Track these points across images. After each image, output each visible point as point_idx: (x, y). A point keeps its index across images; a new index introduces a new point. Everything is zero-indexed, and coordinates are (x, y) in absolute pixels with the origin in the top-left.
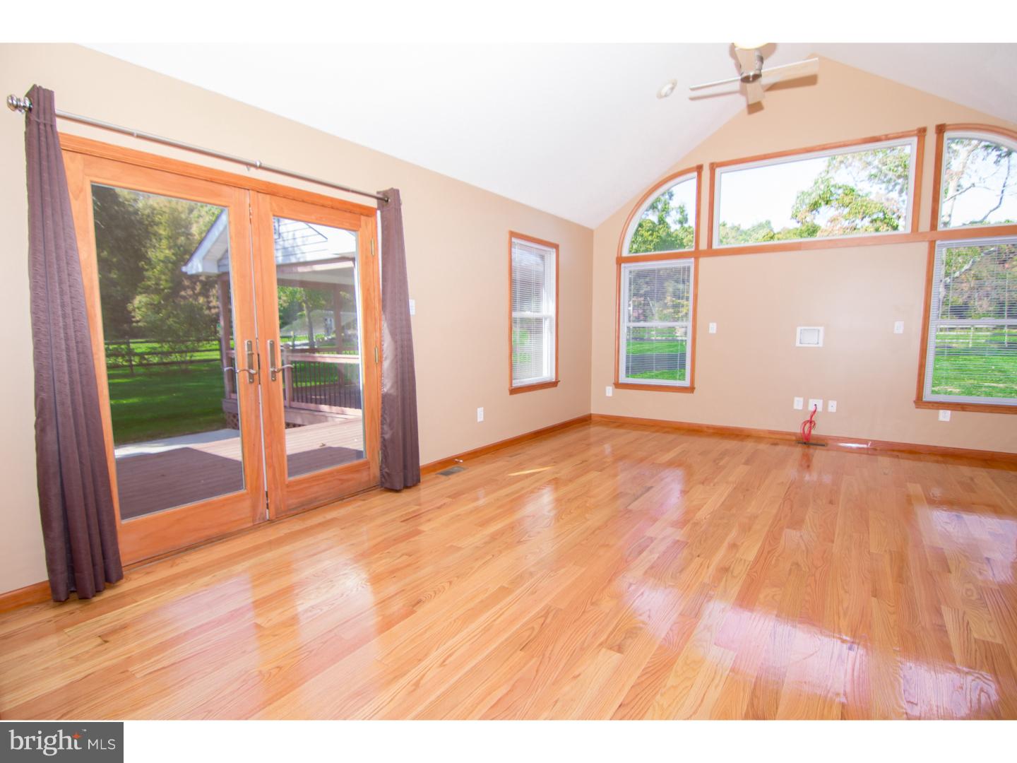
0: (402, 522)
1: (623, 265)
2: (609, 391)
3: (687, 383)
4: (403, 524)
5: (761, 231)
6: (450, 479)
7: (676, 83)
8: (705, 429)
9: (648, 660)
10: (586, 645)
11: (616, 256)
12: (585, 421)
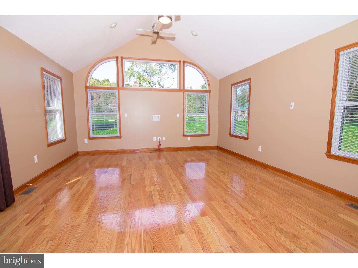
0: (26, 225)
1: (88, 90)
2: (86, 141)
3: (118, 135)
4: (28, 226)
5: (106, 82)
6: (32, 195)
7: (117, 24)
8: (127, 151)
9: (193, 231)
10: (172, 237)
11: (85, 86)
12: (76, 155)
